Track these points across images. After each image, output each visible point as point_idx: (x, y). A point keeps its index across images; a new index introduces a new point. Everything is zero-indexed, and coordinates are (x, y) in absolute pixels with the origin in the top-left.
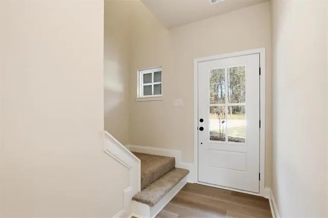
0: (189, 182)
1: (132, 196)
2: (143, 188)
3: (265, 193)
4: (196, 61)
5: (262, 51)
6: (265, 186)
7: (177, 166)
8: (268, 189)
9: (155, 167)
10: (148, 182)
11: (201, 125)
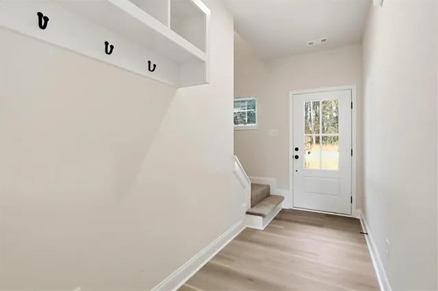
0: (284, 208)
1: (246, 210)
2: (252, 207)
3: (356, 214)
4: (291, 93)
5: (354, 87)
6: (357, 207)
7: (271, 193)
8: (359, 211)
9: (258, 191)
10: (256, 202)
11: (296, 153)
